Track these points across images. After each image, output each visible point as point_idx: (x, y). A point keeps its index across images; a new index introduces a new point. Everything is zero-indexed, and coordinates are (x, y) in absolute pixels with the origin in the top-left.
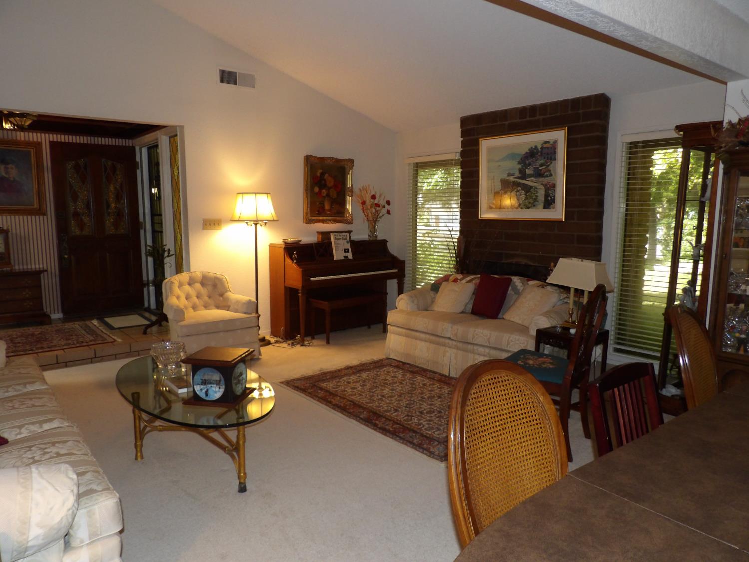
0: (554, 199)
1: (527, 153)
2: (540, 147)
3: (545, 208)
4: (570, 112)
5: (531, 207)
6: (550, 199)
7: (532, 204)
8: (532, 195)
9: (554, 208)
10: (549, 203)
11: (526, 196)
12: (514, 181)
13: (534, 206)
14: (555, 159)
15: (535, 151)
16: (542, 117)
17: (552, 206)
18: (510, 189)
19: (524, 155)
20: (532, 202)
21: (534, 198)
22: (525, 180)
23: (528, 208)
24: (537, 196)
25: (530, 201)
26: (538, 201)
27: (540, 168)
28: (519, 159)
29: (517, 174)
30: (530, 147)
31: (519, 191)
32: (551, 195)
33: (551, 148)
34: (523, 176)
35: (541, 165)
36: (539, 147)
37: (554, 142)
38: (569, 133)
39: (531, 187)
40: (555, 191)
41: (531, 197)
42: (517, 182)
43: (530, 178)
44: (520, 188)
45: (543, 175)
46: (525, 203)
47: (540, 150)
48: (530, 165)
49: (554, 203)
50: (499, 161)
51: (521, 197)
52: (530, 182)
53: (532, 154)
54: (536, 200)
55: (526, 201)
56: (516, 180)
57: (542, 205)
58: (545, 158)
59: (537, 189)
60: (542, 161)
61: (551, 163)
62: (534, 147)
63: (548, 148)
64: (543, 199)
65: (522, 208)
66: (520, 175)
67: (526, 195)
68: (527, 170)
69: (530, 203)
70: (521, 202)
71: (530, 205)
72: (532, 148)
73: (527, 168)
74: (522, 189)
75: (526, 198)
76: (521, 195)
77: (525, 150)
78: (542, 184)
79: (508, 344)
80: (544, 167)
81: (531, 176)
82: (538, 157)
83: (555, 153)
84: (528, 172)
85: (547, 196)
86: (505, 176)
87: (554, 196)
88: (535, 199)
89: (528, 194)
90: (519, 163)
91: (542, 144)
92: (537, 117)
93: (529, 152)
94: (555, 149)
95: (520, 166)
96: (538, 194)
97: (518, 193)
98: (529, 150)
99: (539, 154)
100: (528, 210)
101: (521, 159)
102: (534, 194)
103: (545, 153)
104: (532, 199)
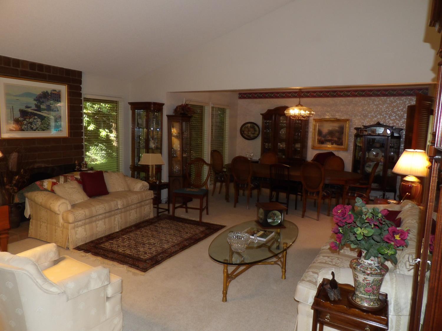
0: (61, 125)
1: (40, 94)
2: (50, 92)
3: (55, 130)
4: (64, 76)
5: (46, 129)
6: (58, 125)
7: (46, 127)
8: (46, 122)
11: (42, 122)
12: (32, 112)
13: (48, 129)
14: (60, 101)
15: (47, 94)
16: (47, 74)
17: (59, 129)
18: (28, 117)
19: (39, 95)
20: (46, 126)
21: (47, 124)
22: (40, 112)
23: (44, 130)
25: (45, 126)
26: (50, 126)
27: (51, 106)
29: (34, 107)
30: (42, 91)
31: (36, 119)
33: (57, 94)
34: (39, 109)
37: (59, 91)
39: (45, 117)
40: (61, 120)
42: (34, 112)
43: (44, 111)
45: (53, 110)
46: (41, 127)
47: (50, 94)
48: (43, 102)
49: (61, 127)
50: (16, 96)
51: (37, 123)
52: (44, 113)
53: (45, 96)
55: (42, 126)
56: (32, 111)
57: (53, 129)
58: (53, 100)
59: (49, 118)
61: (58, 103)
63: (55, 94)
64: (54, 125)
65: (38, 130)
66: (36, 108)
67: (41, 121)
68: (41, 106)
69: (45, 127)
70: (38, 127)
71: (45, 128)
72: (44, 92)
73: (42, 104)
75: (42, 124)
76: (37, 122)
77: (39, 92)
78: (52, 116)
80: (53, 105)
81: (44, 110)
82: (49, 98)
83: (60, 97)
85: (56, 123)
86: (23, 108)
87: (61, 123)
88: (48, 124)
89: (43, 121)
90: (35, 100)
91: (51, 91)
92: (44, 73)
93: (42, 94)
94: (60, 95)
95: (36, 102)
96: (50, 122)
97: (35, 120)
98: (42, 92)
99: (50, 96)
100: (43, 131)
101: (36, 97)
102: (47, 121)
103: (53, 97)
104: (46, 124)
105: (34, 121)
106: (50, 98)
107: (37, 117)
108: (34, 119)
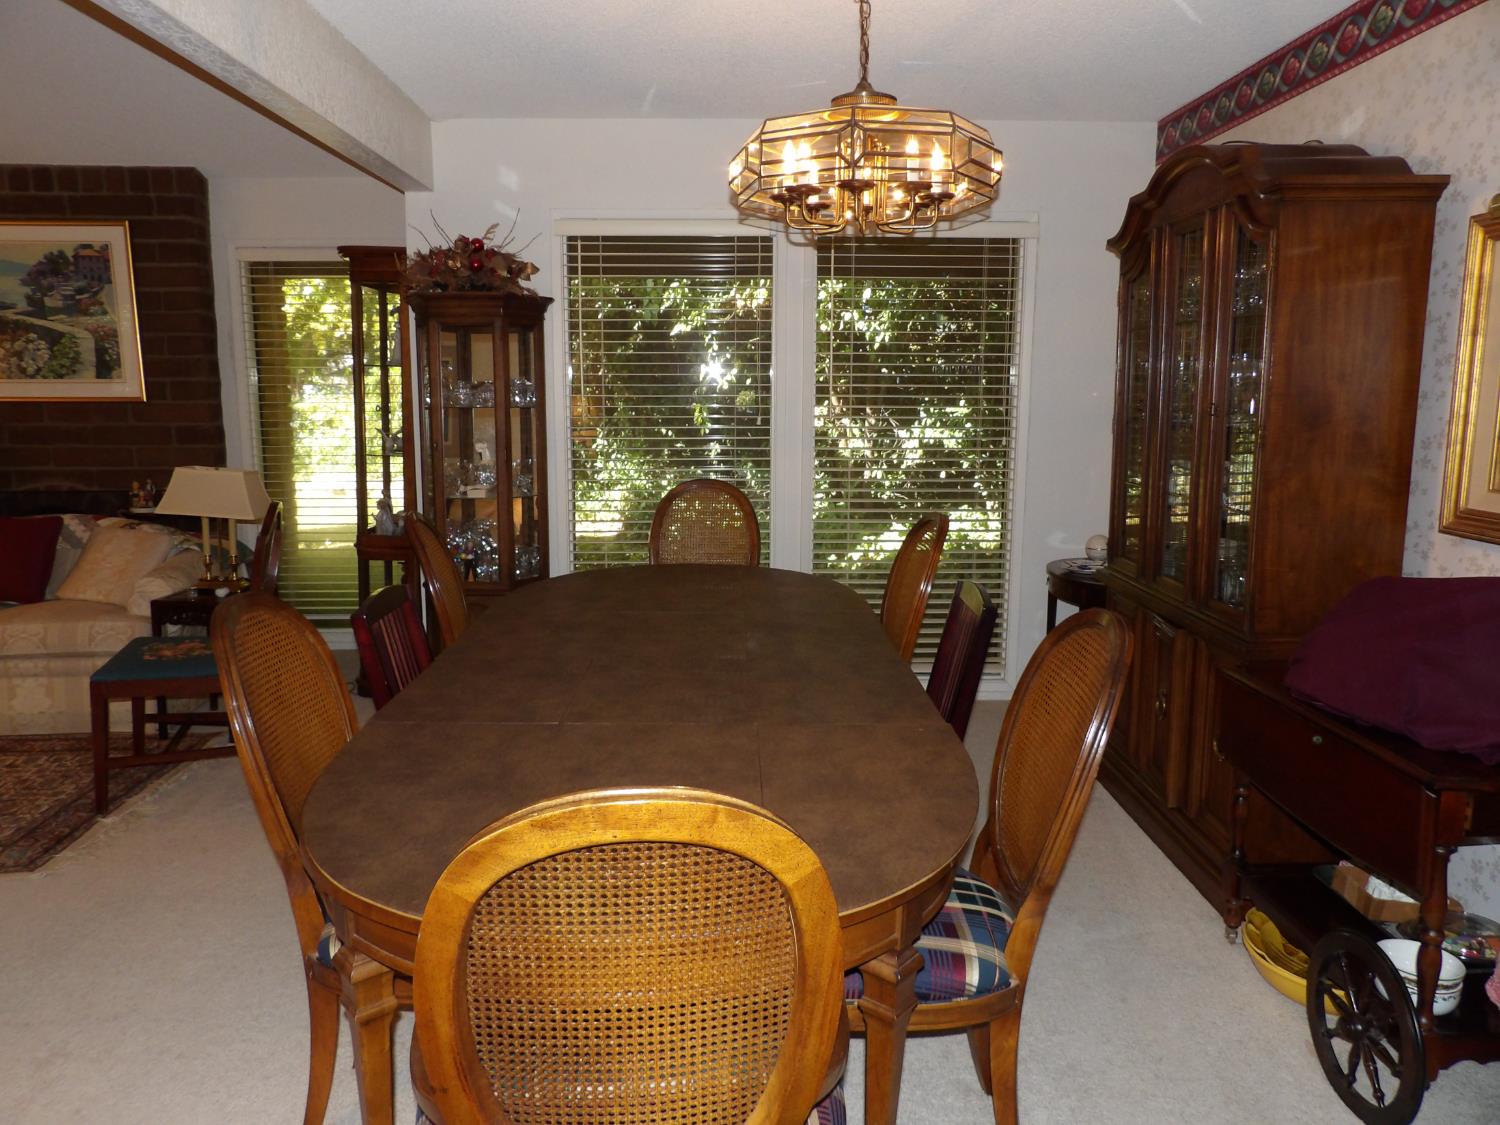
0: (119, 359)
1: (40, 263)
2: (73, 254)
3: (99, 376)
4: (130, 193)
5: (68, 374)
6: (108, 358)
7: (68, 368)
8: (67, 350)
9: (119, 377)
10: (106, 367)
11: (52, 351)
12: (18, 320)
13: (74, 372)
14: (110, 282)
15: (61, 261)
16: (66, 194)
17: (114, 373)
18: (8, 337)
19: (35, 266)
20: (68, 364)
21: (71, 356)
22: (45, 319)
23: (61, 376)
24: (78, 353)
25: (63, 362)
26: (81, 363)
27: (78, 297)
28: (24, 276)
29: (23, 305)
30: (47, 251)
31: (32, 341)
32: (110, 351)
33: (97, 257)
34: (38, 308)
35: (80, 291)
36: (70, 254)
37: (101, 247)
38: (135, 232)
39: (62, 335)
40: (117, 342)
41: (65, 355)
42: (24, 321)
43: (55, 315)
44: (33, 336)
45: (88, 310)
46: (52, 366)
47: (72, 260)
48: (51, 288)
49: (120, 366)
51: (39, 353)
52: (57, 324)
53: (54, 265)
54: (76, 360)
55: (54, 363)
56: (21, 317)
57: (92, 372)
58: (85, 277)
59: (74, 337)
60: (82, 283)
61: (102, 289)
62: (55, 253)
63: (90, 257)
64: (94, 359)
65: (44, 377)
66: (30, 309)
67: (51, 349)
68: (46, 300)
69: (62, 366)
70: (41, 365)
71: (64, 371)
72: (52, 253)
73: (46, 295)
74: (40, 338)
75: (53, 357)
76: (39, 350)
77: (33, 259)
78: (86, 329)
79: (91, 639)
80: (86, 296)
81: (56, 311)
82: (71, 275)
83: (107, 268)
84: (48, 302)
85: (100, 352)
87: (118, 354)
88: (73, 358)
89: (55, 348)
90: (24, 283)
91: (75, 250)
92: (56, 193)
93: (44, 261)
94: (107, 261)
95: (27, 290)
96: (79, 349)
97: (31, 346)
98: (46, 257)
99: (72, 268)
100: (60, 380)
101: (29, 275)
102: (70, 348)
103: (85, 268)
104: (68, 358)
105: (26, 348)
106: (72, 272)
107: (35, 336)
108: (29, 341)
